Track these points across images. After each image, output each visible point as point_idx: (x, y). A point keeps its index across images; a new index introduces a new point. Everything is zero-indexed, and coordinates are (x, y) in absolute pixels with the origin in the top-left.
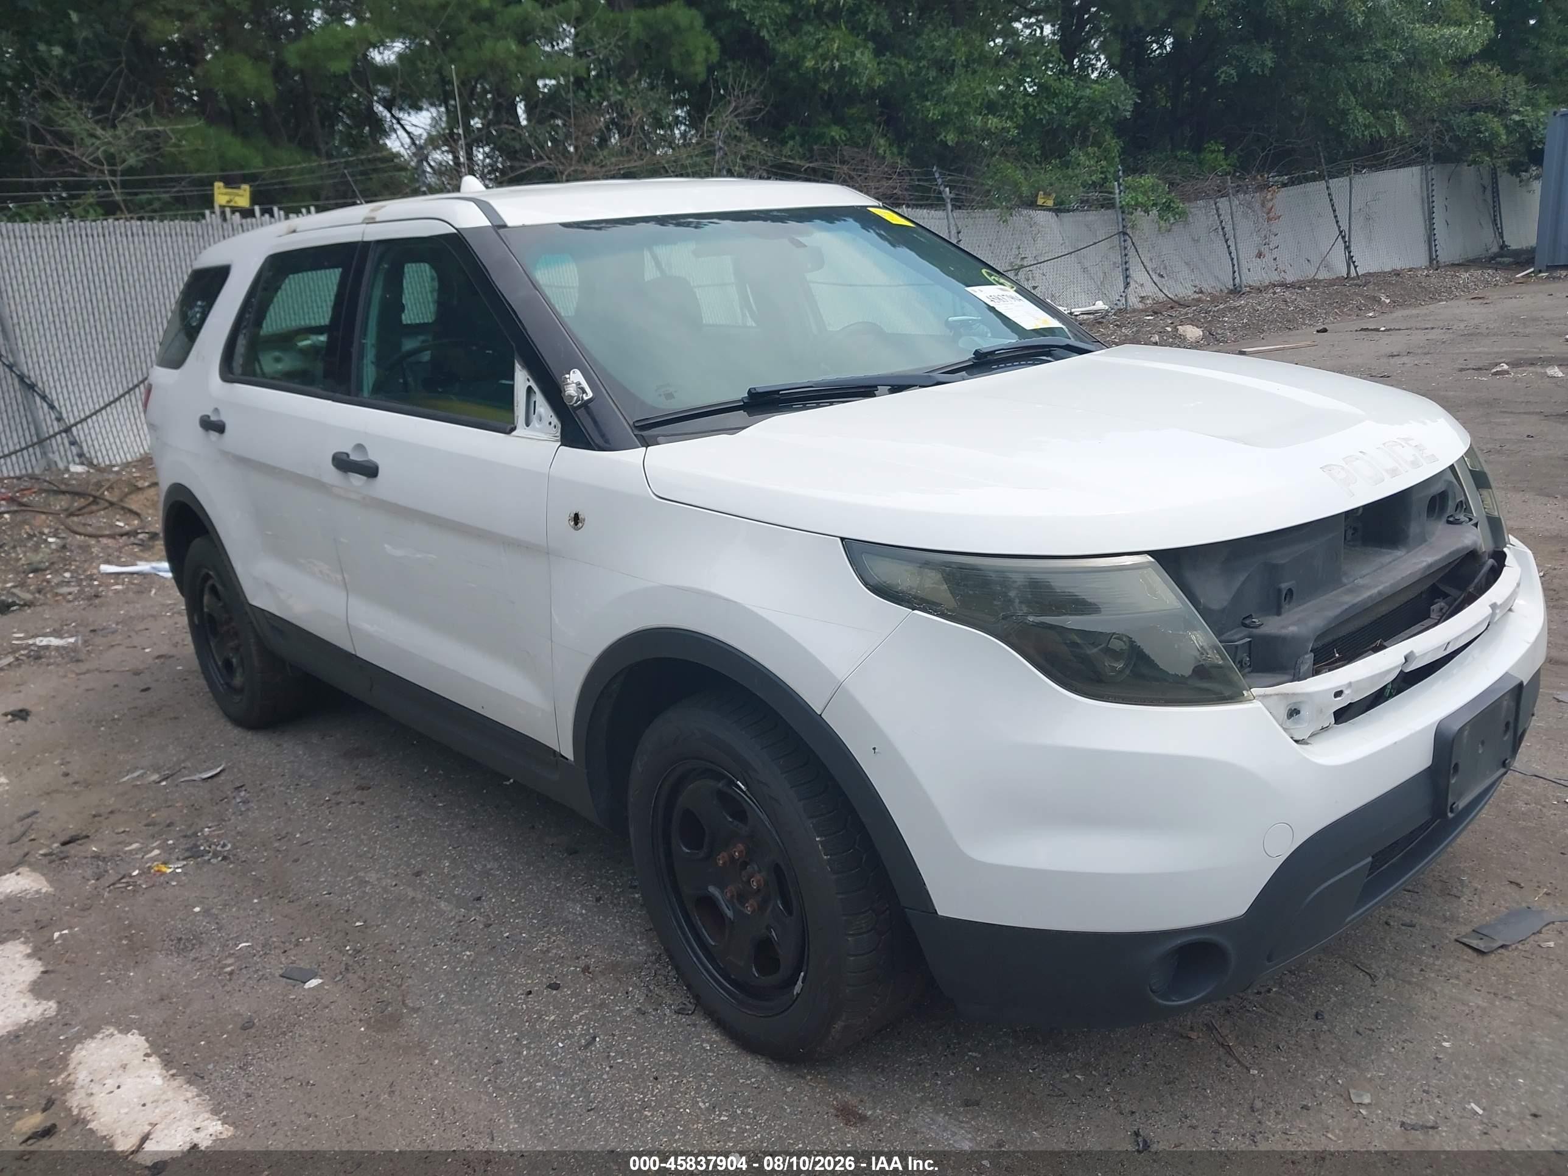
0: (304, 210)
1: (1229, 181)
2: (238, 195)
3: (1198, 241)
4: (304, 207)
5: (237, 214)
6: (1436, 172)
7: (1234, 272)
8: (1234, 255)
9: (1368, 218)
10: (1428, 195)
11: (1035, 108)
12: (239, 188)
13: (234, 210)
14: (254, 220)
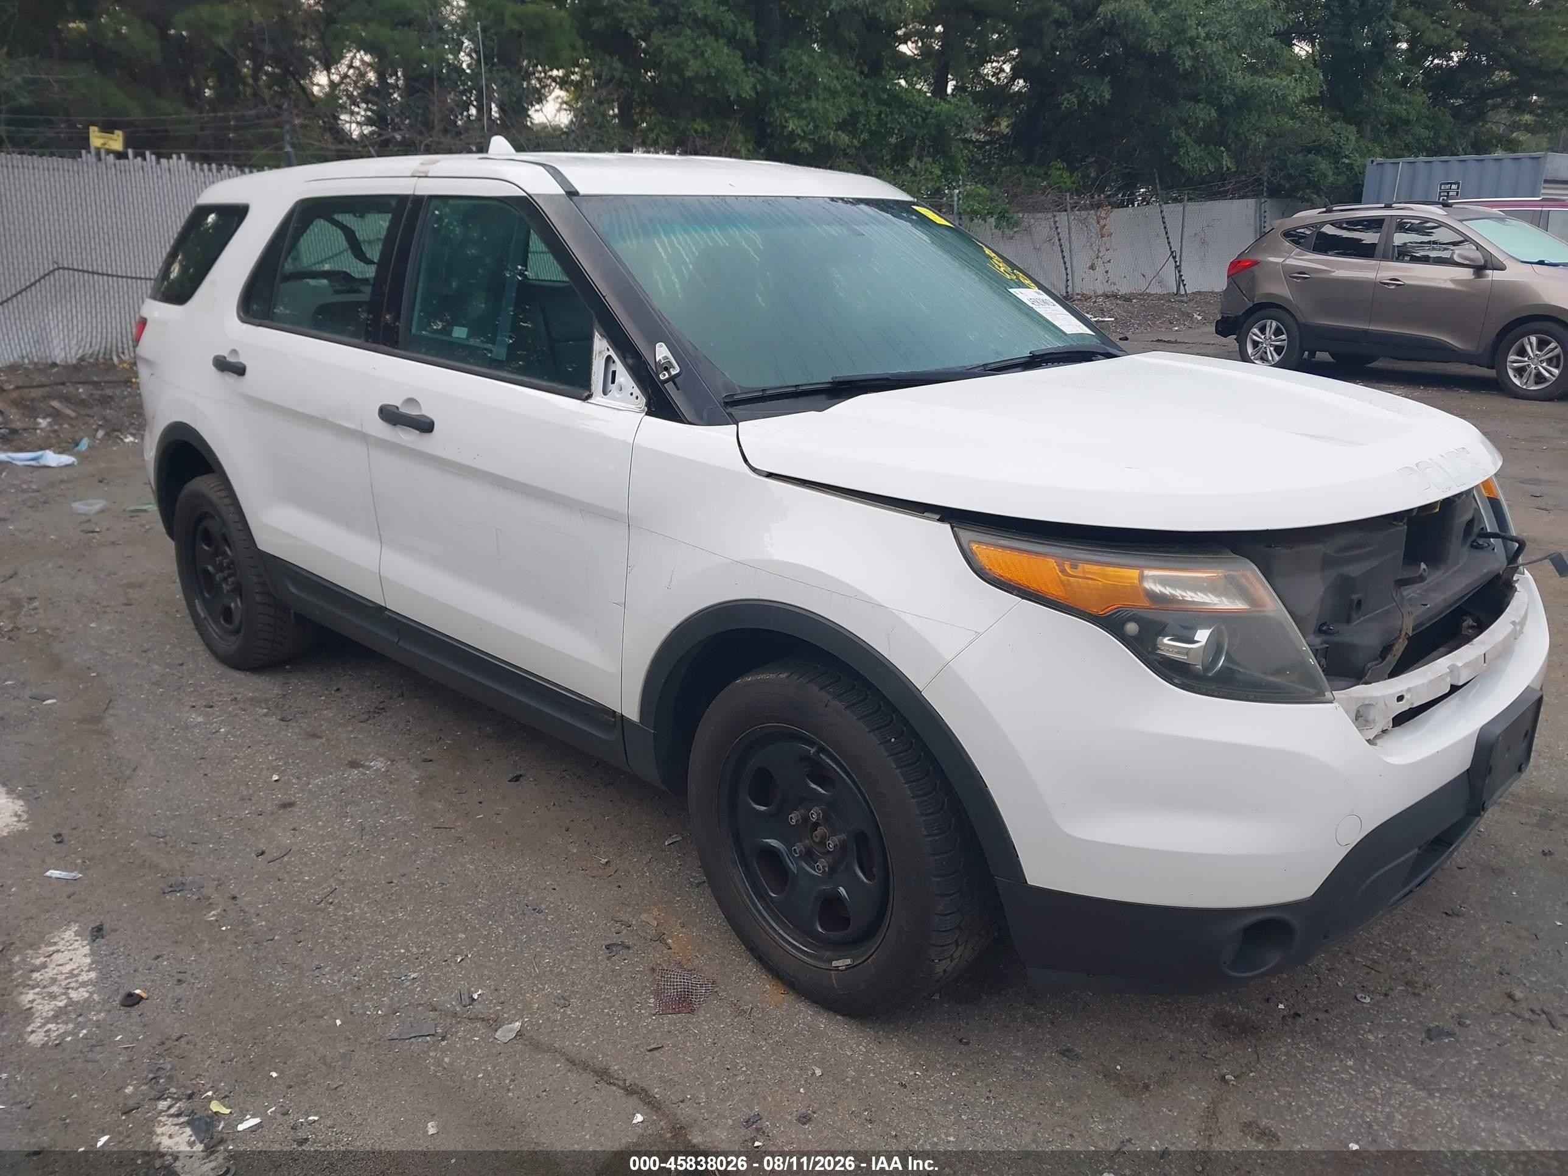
0: (174, 156)
1: (1068, 197)
2: (112, 139)
3: (1039, 249)
4: (176, 153)
5: (112, 156)
6: (1268, 204)
7: (1067, 280)
8: (1068, 265)
9: (1204, 242)
10: (1260, 225)
11: (887, 116)
12: (113, 133)
13: (109, 152)
14: (126, 161)
